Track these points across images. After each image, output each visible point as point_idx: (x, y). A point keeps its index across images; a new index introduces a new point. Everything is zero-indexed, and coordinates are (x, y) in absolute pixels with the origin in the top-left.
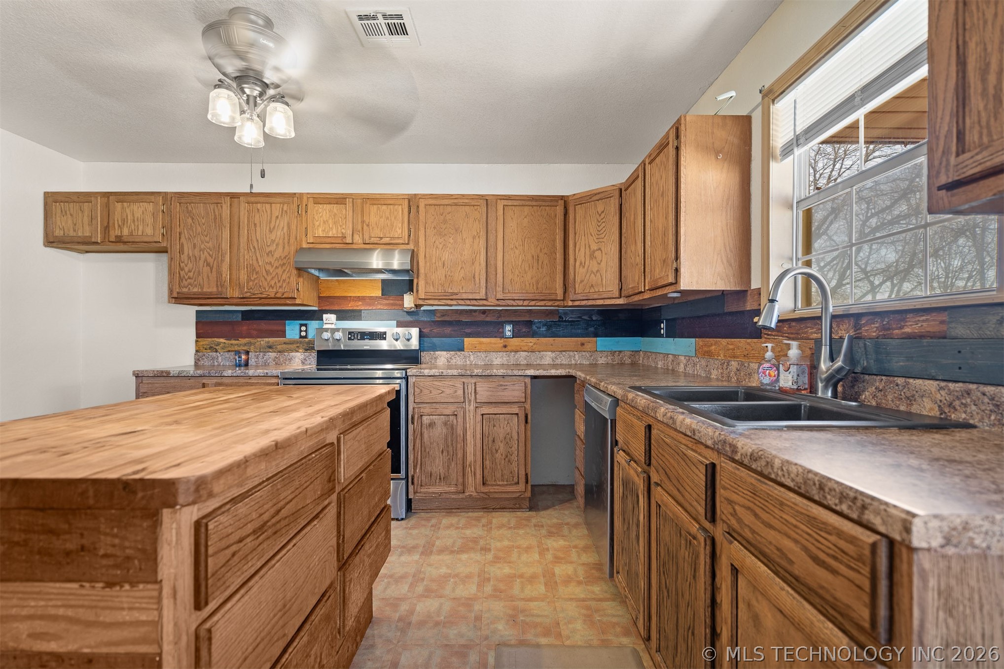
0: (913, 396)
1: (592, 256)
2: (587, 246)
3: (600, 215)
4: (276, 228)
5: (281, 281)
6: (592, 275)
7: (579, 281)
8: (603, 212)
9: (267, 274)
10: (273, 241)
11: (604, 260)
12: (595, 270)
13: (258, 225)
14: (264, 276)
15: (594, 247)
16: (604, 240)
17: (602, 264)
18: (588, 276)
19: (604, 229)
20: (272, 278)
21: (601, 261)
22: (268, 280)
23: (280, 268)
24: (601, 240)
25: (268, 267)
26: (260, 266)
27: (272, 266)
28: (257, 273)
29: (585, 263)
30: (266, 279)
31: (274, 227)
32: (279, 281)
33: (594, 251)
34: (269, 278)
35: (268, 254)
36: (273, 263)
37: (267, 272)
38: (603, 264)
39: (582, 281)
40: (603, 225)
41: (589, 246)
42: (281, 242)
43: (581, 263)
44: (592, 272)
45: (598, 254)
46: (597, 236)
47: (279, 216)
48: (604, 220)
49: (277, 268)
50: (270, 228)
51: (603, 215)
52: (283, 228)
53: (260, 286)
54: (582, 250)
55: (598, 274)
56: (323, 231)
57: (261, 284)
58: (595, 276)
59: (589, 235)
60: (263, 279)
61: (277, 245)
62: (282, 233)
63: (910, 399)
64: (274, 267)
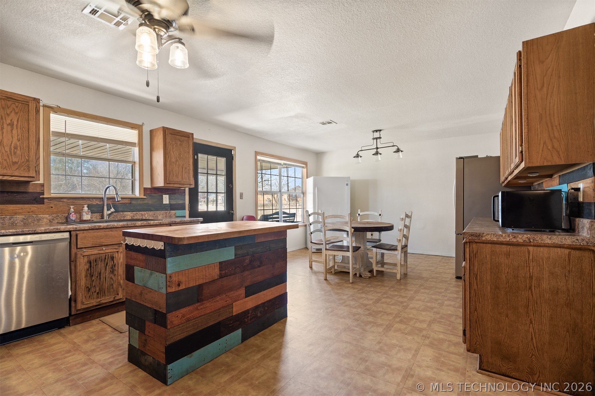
0: (125, 216)
63: (124, 217)
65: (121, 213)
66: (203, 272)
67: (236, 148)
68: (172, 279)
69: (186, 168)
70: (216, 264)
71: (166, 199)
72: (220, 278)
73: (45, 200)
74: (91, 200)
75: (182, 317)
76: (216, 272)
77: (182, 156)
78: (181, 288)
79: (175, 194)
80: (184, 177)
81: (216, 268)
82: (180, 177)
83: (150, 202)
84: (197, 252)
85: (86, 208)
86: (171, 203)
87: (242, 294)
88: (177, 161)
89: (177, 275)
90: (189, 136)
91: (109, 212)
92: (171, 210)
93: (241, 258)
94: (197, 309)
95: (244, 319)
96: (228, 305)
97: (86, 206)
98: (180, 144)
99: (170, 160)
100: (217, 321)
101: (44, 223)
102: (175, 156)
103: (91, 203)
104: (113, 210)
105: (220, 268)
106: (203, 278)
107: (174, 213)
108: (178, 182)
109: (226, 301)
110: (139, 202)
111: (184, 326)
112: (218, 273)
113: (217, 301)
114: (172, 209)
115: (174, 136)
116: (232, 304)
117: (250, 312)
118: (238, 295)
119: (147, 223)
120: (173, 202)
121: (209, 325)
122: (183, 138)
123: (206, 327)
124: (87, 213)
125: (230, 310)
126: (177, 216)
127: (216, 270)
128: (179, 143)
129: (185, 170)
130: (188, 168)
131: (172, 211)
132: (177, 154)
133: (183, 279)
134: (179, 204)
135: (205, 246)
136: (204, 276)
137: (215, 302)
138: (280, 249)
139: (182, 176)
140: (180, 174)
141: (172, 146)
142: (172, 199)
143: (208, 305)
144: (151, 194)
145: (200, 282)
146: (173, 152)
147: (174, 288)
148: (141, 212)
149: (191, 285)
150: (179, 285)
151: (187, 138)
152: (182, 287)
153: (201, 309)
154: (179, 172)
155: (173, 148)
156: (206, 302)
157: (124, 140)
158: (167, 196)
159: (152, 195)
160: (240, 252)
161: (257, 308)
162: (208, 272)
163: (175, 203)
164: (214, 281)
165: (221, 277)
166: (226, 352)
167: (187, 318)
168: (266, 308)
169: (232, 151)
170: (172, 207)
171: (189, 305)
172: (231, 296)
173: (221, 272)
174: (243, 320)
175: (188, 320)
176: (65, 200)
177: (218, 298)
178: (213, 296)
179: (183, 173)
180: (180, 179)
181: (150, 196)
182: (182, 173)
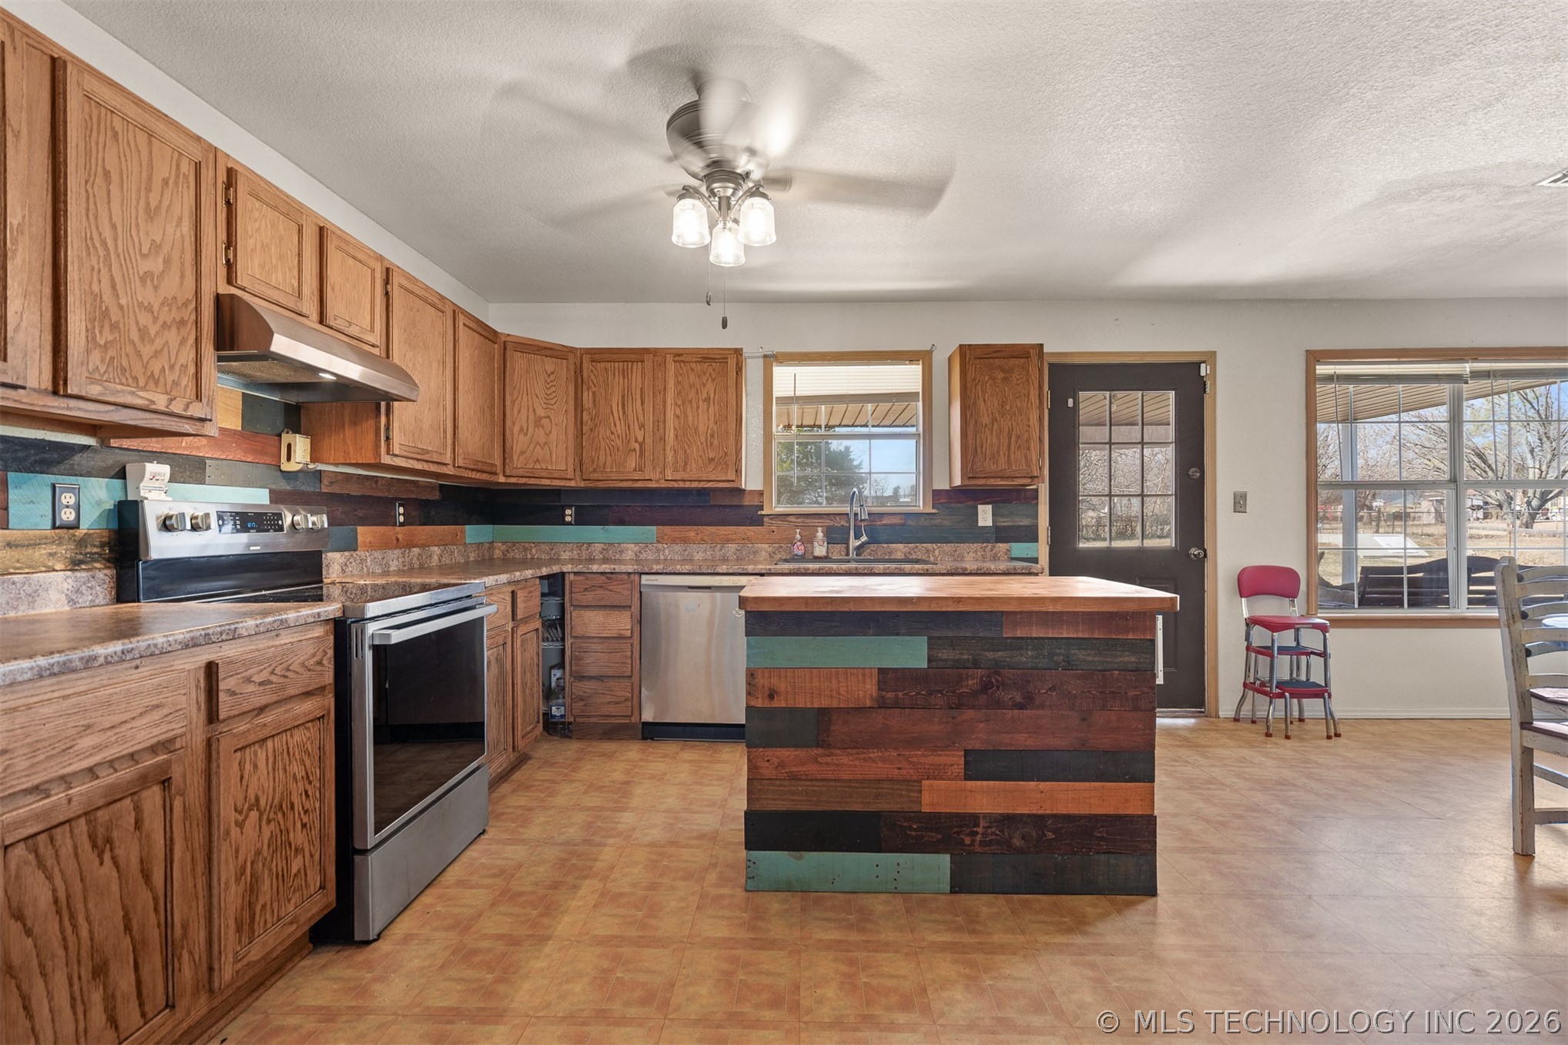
0: (892, 552)
1: (538, 422)
2: (531, 409)
3: (549, 376)
4: (164, 211)
5: (177, 368)
6: (538, 447)
7: (518, 452)
8: (553, 373)
9: (142, 339)
10: (156, 247)
11: (554, 433)
12: (542, 440)
13: (115, 177)
14: (132, 342)
15: (541, 412)
16: (555, 407)
17: (551, 435)
18: (531, 447)
19: (554, 394)
20: (156, 354)
21: (551, 432)
22: (145, 359)
23: (174, 330)
24: (550, 407)
25: (144, 319)
26: (121, 308)
27: (155, 319)
28: (114, 327)
29: (527, 430)
30: (139, 354)
31: (158, 207)
32: (172, 367)
33: (540, 418)
34: (147, 351)
35: (143, 280)
36: (156, 309)
37: (143, 332)
38: (553, 436)
39: (522, 453)
40: (553, 389)
41: (534, 410)
42: (176, 255)
43: (521, 429)
44: (538, 443)
45: (545, 421)
46: (545, 401)
47: (171, 182)
48: (554, 383)
49: (165, 326)
50: (148, 204)
51: (552, 377)
52: (180, 219)
53: (123, 370)
54: (524, 411)
55: (546, 448)
56: (262, 266)
57: (125, 364)
58: (542, 449)
59: (534, 396)
60: (129, 349)
61: (167, 261)
62: (178, 234)
64: (160, 322)
65: (885, 545)
66: (831, 682)
67: (1218, 355)
68: (756, 681)
69: (1018, 437)
70: (867, 671)
71: (985, 516)
72: (879, 707)
73: (766, 519)
74: (832, 517)
75: (779, 765)
76: (867, 691)
77: (1008, 408)
78: (775, 704)
79: (1009, 502)
80: (1013, 460)
81: (868, 680)
82: (1002, 460)
83: (947, 523)
84: (814, 633)
85: (820, 534)
86: (999, 524)
87: (952, 765)
88: (994, 420)
89: (767, 675)
90: (1027, 354)
91: (858, 543)
92: (996, 542)
93: (949, 670)
94: (817, 762)
95: (958, 833)
96: (904, 780)
97: (820, 529)
98: (1005, 379)
99: (976, 422)
100: (873, 808)
101: (762, 559)
102: (990, 411)
103: (831, 523)
104: (864, 538)
105: (879, 682)
106: (831, 697)
107: (1004, 550)
108: (996, 472)
109: (899, 769)
110: (922, 522)
111: (785, 786)
112: (875, 694)
113: (873, 760)
114: (1001, 539)
115: (986, 361)
116: (920, 781)
117: (982, 824)
118: (939, 765)
119: (896, 568)
120: (1005, 522)
121: (847, 809)
122: (1012, 361)
123: (840, 809)
124: (821, 543)
125: (912, 794)
126: (1013, 556)
127: (868, 686)
128: (1001, 375)
129: (1017, 442)
130: (1026, 436)
131: (1001, 545)
132: (996, 404)
133: (782, 686)
134: (1020, 526)
135: (835, 624)
136: (834, 693)
137: (865, 760)
138: (1117, 672)
139: (1009, 456)
140: (1001, 453)
141: (982, 386)
142: (1002, 516)
143: (845, 760)
144: (951, 503)
145: (825, 703)
146: (984, 400)
147: (760, 700)
148: (924, 545)
149: (801, 703)
150: (771, 697)
151: (1022, 360)
152: (779, 703)
153: (827, 764)
154: (999, 447)
155: (984, 392)
156: (839, 752)
157: (894, 391)
158: (989, 507)
159: (952, 505)
160: (945, 654)
161: (1008, 820)
162: (844, 684)
163: (1010, 524)
164: (860, 710)
165: (882, 705)
166: (896, 892)
167: (791, 772)
168: (1050, 835)
169: (1200, 367)
170: (1001, 534)
171: (796, 746)
172: (915, 759)
173: (884, 693)
174: (954, 836)
175: (794, 777)
176: (793, 519)
177: (874, 754)
178: (855, 745)
179: (1012, 448)
180: (1002, 463)
181: (947, 508)
182: (1009, 449)
